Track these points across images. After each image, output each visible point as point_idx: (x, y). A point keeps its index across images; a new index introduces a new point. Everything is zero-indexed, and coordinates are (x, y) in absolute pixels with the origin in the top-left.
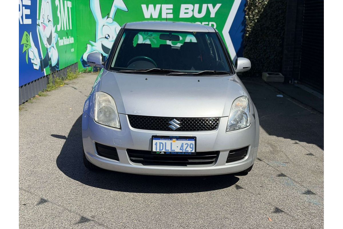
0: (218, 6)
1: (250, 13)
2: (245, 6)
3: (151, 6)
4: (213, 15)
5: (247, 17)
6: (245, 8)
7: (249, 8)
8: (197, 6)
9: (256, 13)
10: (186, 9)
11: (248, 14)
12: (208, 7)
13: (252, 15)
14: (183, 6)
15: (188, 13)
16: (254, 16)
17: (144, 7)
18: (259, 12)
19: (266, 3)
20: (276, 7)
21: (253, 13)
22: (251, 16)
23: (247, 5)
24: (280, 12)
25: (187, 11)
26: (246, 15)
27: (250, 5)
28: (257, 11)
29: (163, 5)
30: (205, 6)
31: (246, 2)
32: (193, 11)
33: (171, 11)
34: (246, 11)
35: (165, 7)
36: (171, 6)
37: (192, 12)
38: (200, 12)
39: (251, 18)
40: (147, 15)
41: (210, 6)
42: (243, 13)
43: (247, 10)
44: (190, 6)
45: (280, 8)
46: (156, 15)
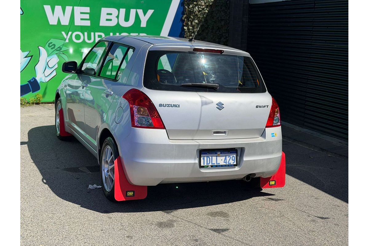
0: (150, 12)
1: (190, 23)
2: (183, 14)
3: (58, 8)
4: (143, 24)
5: (185, 28)
6: (183, 17)
7: (187, 17)
8: (123, 11)
9: (196, 23)
10: (108, 14)
11: (187, 25)
12: (137, 13)
13: (191, 26)
14: (104, 11)
15: (111, 20)
16: (193, 27)
17: (47, 8)
18: (200, 22)
19: (207, 11)
20: (218, 18)
21: (193, 23)
22: (190, 28)
23: (185, 12)
24: (223, 23)
25: (109, 17)
26: (184, 26)
27: (188, 13)
28: (196, 21)
29: (75, 7)
30: (133, 12)
31: (184, 9)
32: (118, 17)
33: (87, 16)
34: (184, 20)
35: (78, 10)
36: (87, 10)
37: (116, 19)
38: (127, 19)
39: (191, 30)
40: (53, 21)
41: (140, 12)
42: (181, 22)
43: (186, 20)
44: (114, 11)
45: (223, 18)
46: (65, 21)
